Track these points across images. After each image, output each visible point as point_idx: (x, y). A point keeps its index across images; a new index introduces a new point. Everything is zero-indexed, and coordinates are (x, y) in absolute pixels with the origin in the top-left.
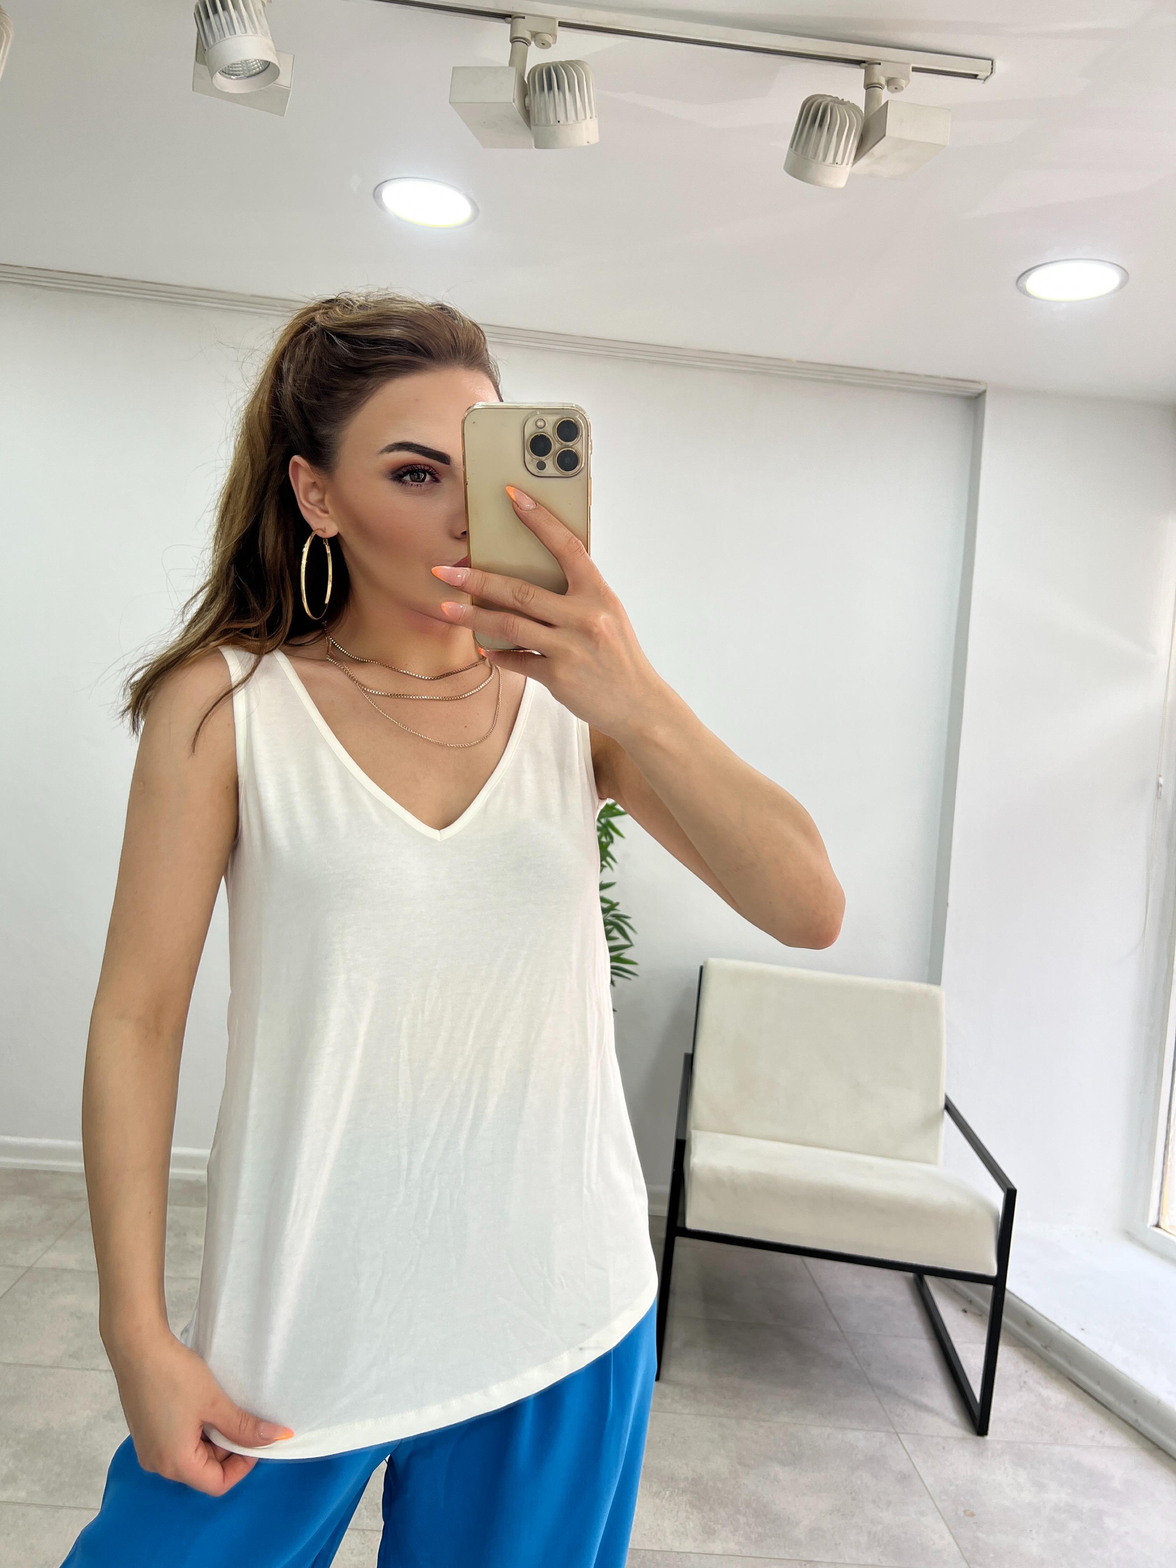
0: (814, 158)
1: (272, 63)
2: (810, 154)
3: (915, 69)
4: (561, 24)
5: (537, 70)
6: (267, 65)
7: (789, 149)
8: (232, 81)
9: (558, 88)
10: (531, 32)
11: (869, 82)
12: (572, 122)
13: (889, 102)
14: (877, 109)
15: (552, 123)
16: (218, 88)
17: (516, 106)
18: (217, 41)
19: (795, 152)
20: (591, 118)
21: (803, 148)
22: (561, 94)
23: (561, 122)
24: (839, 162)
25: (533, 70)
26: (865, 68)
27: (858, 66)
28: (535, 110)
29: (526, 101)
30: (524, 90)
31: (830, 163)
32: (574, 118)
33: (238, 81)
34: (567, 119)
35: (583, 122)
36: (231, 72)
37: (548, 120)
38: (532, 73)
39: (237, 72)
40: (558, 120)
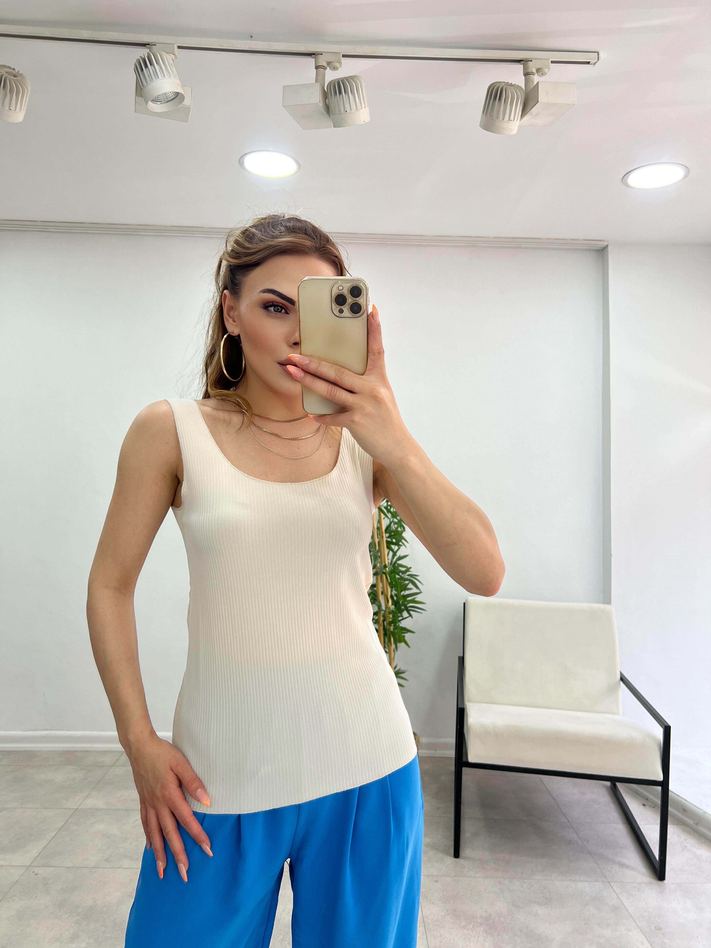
0: (497, 119)
1: (180, 93)
2: (495, 116)
3: (552, 62)
4: (344, 56)
5: (332, 83)
6: (177, 94)
7: (482, 114)
8: (157, 105)
9: (345, 92)
10: (327, 62)
11: (526, 72)
12: (354, 111)
13: (539, 82)
14: (532, 87)
15: (342, 112)
16: (151, 110)
17: (321, 104)
18: (148, 83)
19: (486, 117)
20: (365, 107)
21: (490, 113)
22: (347, 96)
23: (348, 111)
24: (512, 119)
25: (330, 83)
26: (523, 64)
27: (519, 64)
28: (332, 107)
29: (327, 102)
30: (325, 95)
31: (507, 121)
32: (355, 109)
33: (162, 105)
34: (351, 109)
35: (360, 110)
36: (157, 100)
37: (340, 111)
38: (329, 85)
39: (161, 100)
40: (346, 110)
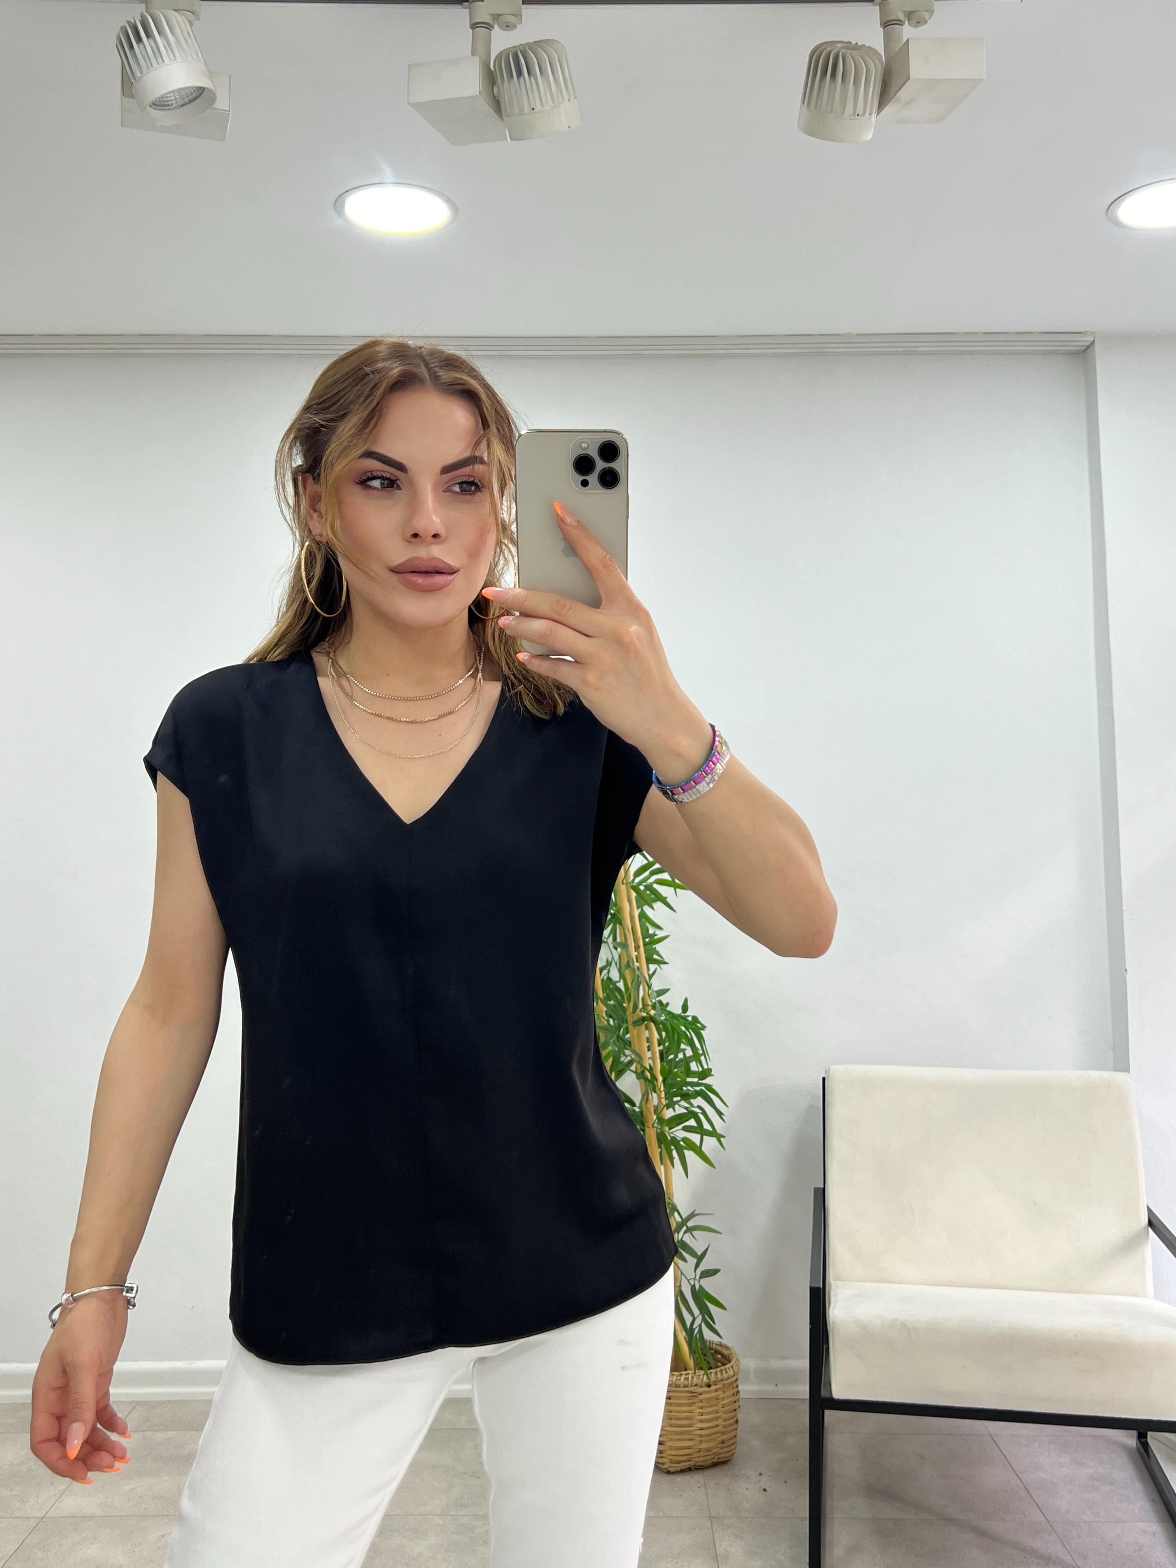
0: (830, 112)
1: (206, 89)
2: (826, 109)
4: (525, 2)
5: (503, 57)
6: (201, 91)
7: (801, 105)
8: (164, 112)
9: (528, 71)
10: (492, 15)
11: (885, 20)
12: (548, 108)
13: (909, 40)
14: (898, 48)
15: (525, 112)
16: (153, 121)
17: (483, 97)
18: (145, 72)
19: (808, 109)
20: (569, 100)
21: (816, 103)
22: (532, 79)
23: (537, 109)
24: (861, 113)
25: (499, 57)
26: (879, 5)
27: (871, 4)
28: (505, 100)
29: (494, 92)
30: (491, 78)
31: (848, 117)
32: (551, 104)
33: (172, 112)
34: (542, 104)
35: (561, 105)
36: (161, 104)
37: (522, 109)
38: (497, 59)
39: (170, 103)
40: (532, 107)
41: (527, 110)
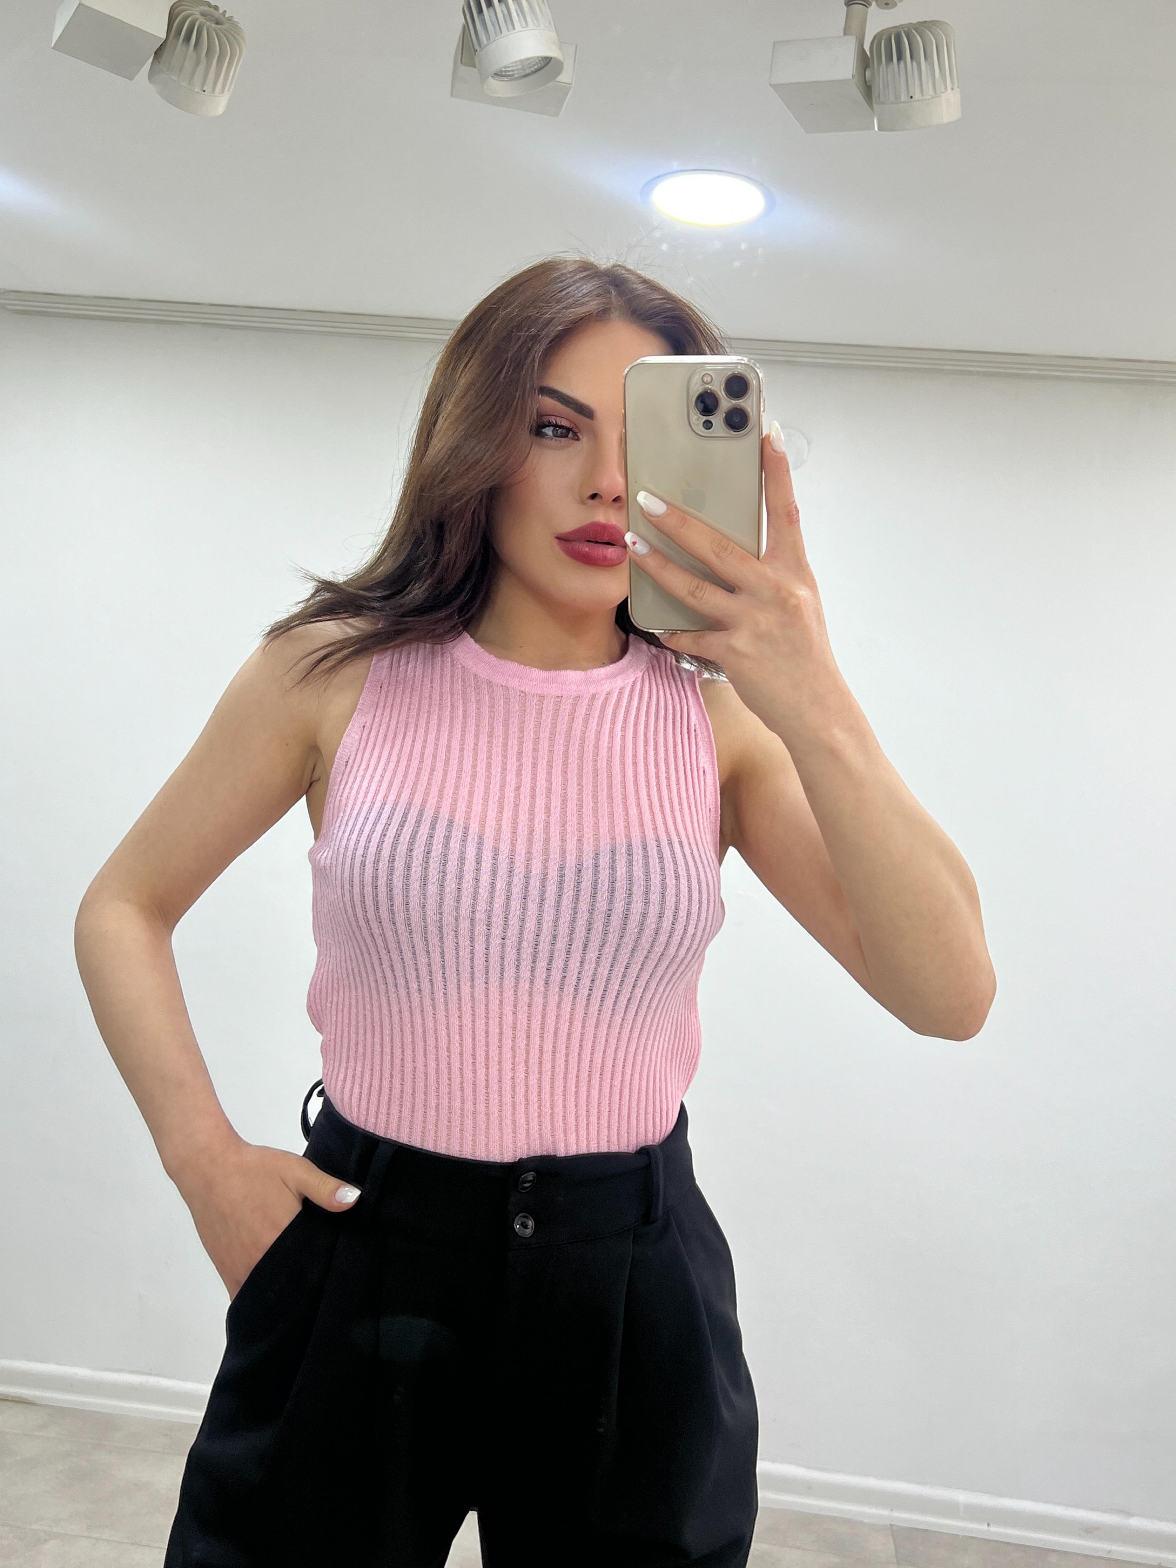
1: (554, 58)
5: (884, 37)
6: (547, 61)
8: (504, 82)
9: (912, 57)
12: (929, 97)
15: (902, 100)
16: (491, 93)
17: (854, 80)
18: (492, 39)
20: (952, 89)
22: (914, 63)
23: (915, 97)
25: (878, 36)
28: (878, 85)
29: (867, 76)
30: (864, 62)
32: (931, 92)
33: (513, 82)
34: (921, 92)
35: (943, 95)
36: (504, 74)
37: (897, 97)
38: (876, 41)
39: (510, 73)
40: (910, 95)
41: (904, 97)
